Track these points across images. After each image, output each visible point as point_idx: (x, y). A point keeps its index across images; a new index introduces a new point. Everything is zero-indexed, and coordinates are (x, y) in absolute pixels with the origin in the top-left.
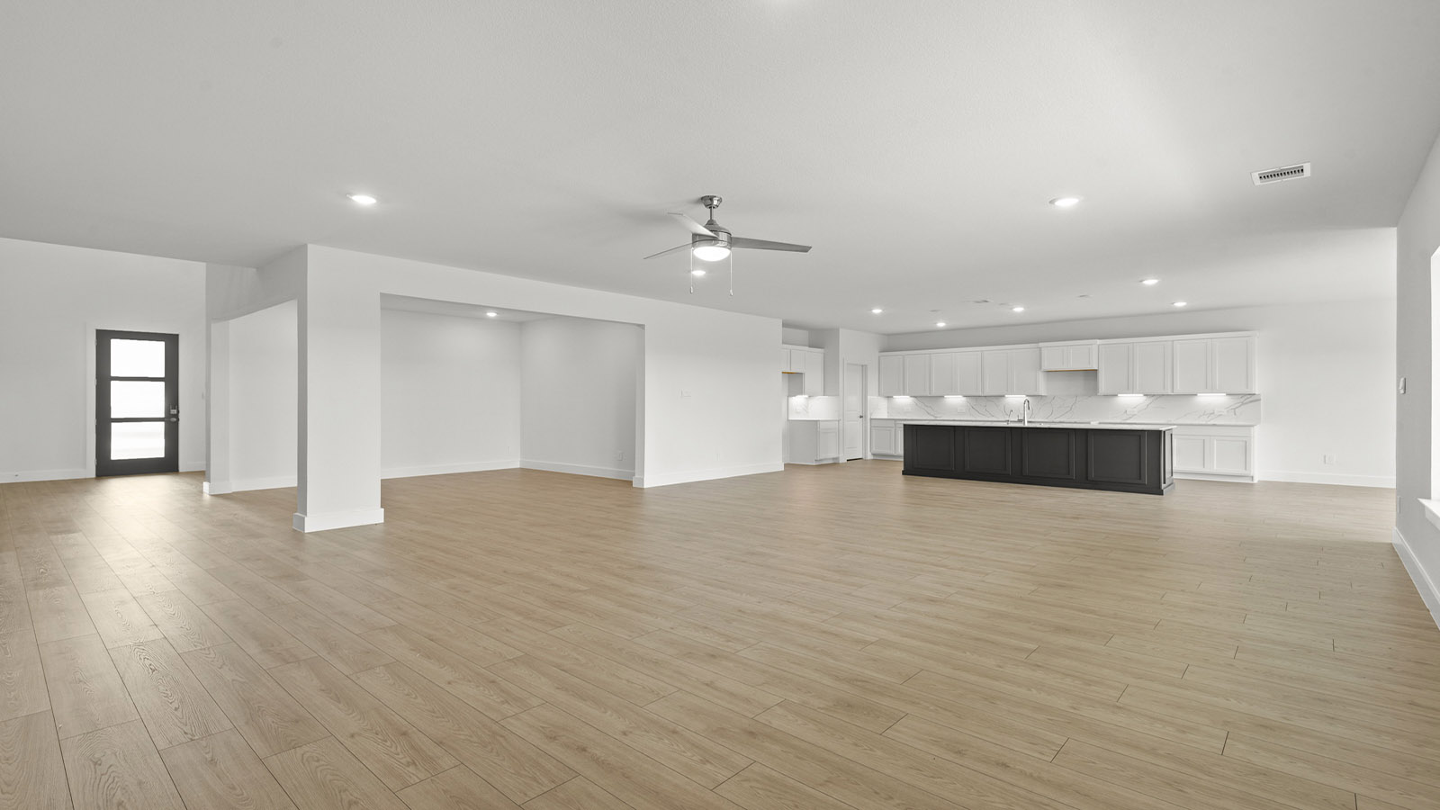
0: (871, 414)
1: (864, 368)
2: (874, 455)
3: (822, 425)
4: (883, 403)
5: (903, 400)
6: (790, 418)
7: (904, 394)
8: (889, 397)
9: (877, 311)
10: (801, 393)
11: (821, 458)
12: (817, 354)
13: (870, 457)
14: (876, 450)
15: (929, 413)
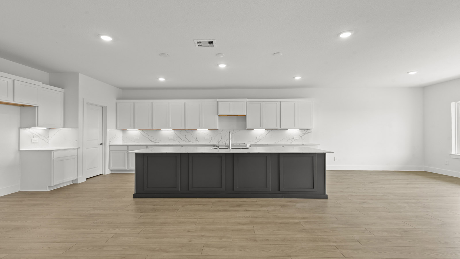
0: (110, 142)
1: (104, 108)
2: (112, 170)
3: (56, 155)
4: (120, 134)
5: (134, 133)
6: (20, 149)
7: (134, 128)
8: (124, 130)
9: (106, 38)
10: (34, 125)
11: (55, 184)
12: (58, 92)
13: (108, 172)
14: (112, 167)
15: (151, 140)
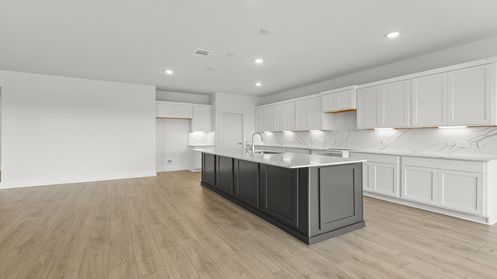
5: (269, 135)
6: (189, 145)
7: (269, 130)
15: (278, 142)
